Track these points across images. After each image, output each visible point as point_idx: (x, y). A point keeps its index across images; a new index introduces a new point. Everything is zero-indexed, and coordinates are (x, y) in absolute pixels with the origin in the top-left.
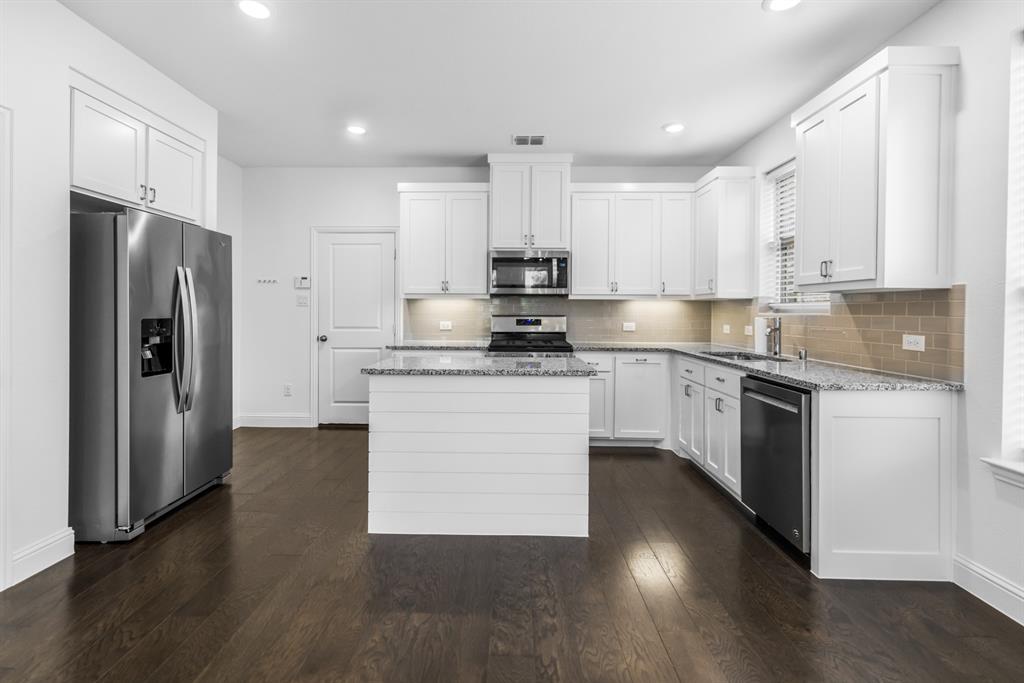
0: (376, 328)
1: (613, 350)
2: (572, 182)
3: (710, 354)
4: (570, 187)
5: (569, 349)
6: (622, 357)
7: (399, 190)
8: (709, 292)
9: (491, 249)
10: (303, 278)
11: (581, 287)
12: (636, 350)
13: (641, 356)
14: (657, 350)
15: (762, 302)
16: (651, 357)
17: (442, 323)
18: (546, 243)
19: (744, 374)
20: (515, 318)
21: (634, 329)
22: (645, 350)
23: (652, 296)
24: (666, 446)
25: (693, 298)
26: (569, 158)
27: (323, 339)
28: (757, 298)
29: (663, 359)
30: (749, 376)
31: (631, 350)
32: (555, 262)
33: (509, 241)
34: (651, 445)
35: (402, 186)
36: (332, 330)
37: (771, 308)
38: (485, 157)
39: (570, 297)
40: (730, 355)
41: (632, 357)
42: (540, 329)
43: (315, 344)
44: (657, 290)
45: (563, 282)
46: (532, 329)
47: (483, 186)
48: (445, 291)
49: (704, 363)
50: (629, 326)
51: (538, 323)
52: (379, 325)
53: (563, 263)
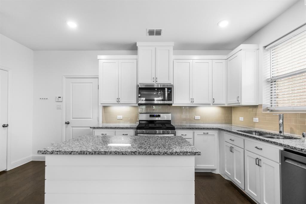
0: (90, 118)
1: (193, 128)
2: (173, 55)
3: (241, 131)
4: (173, 57)
5: (173, 128)
6: (197, 132)
7: (98, 59)
8: (237, 102)
9: (138, 84)
10: (59, 97)
11: (178, 100)
12: (204, 129)
13: (206, 131)
14: (213, 129)
15: (264, 107)
16: (210, 132)
17: (118, 116)
18: (162, 81)
19: (282, 149)
20: (149, 114)
21: (199, 119)
22: (208, 129)
23: (208, 105)
24: (217, 172)
25: (226, 105)
26: (172, 44)
27: (68, 123)
28: (261, 105)
29: (215, 133)
30: (285, 150)
31: (201, 129)
32: (166, 90)
33: (146, 80)
34: (210, 171)
35: (99, 57)
36: (71, 119)
37: (268, 110)
38: (136, 44)
39: (173, 105)
40: (250, 132)
41: (202, 132)
42: (159, 119)
43: (65, 125)
44: (210, 102)
45: (170, 98)
46: (157, 119)
47: (134, 57)
48: (118, 102)
49: (244, 138)
50: (198, 117)
51: (159, 116)
52: (91, 117)
53: (170, 89)
